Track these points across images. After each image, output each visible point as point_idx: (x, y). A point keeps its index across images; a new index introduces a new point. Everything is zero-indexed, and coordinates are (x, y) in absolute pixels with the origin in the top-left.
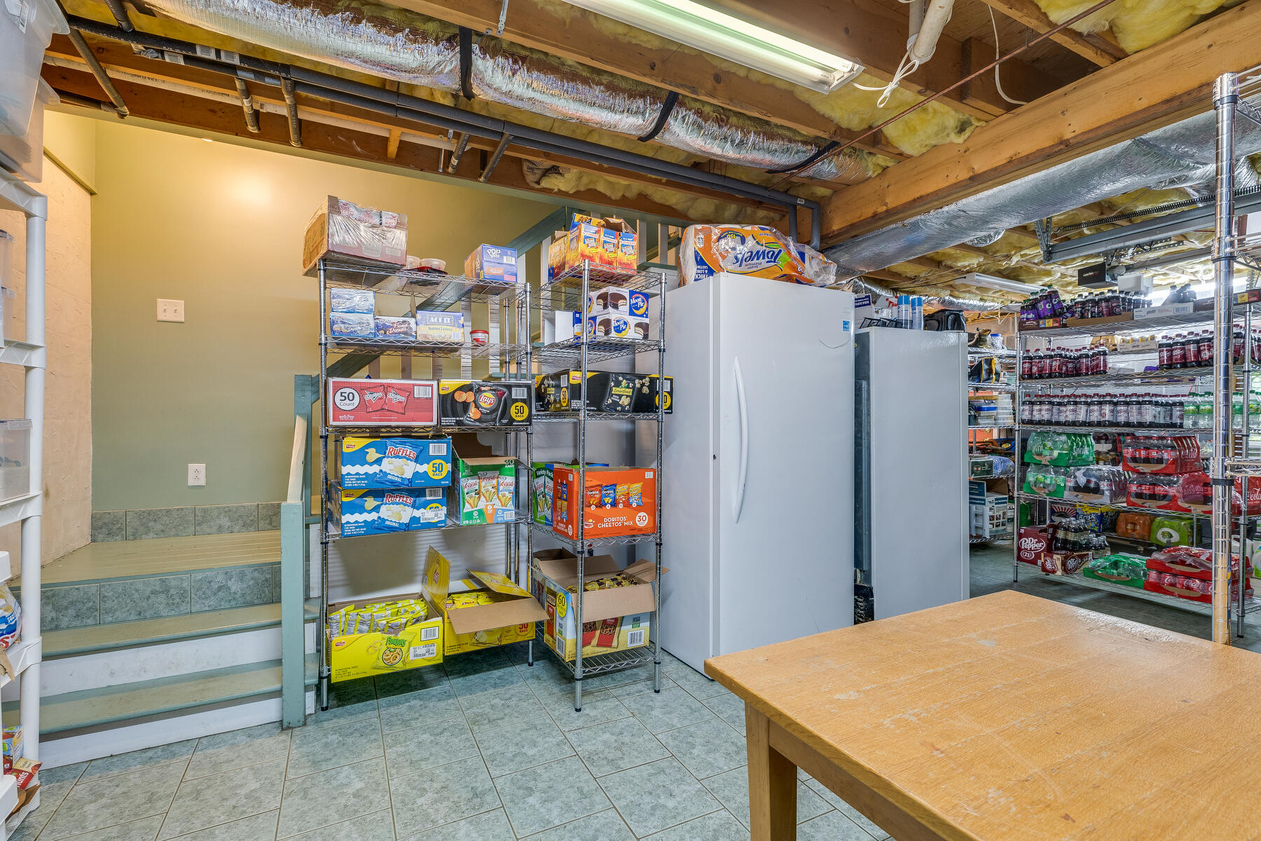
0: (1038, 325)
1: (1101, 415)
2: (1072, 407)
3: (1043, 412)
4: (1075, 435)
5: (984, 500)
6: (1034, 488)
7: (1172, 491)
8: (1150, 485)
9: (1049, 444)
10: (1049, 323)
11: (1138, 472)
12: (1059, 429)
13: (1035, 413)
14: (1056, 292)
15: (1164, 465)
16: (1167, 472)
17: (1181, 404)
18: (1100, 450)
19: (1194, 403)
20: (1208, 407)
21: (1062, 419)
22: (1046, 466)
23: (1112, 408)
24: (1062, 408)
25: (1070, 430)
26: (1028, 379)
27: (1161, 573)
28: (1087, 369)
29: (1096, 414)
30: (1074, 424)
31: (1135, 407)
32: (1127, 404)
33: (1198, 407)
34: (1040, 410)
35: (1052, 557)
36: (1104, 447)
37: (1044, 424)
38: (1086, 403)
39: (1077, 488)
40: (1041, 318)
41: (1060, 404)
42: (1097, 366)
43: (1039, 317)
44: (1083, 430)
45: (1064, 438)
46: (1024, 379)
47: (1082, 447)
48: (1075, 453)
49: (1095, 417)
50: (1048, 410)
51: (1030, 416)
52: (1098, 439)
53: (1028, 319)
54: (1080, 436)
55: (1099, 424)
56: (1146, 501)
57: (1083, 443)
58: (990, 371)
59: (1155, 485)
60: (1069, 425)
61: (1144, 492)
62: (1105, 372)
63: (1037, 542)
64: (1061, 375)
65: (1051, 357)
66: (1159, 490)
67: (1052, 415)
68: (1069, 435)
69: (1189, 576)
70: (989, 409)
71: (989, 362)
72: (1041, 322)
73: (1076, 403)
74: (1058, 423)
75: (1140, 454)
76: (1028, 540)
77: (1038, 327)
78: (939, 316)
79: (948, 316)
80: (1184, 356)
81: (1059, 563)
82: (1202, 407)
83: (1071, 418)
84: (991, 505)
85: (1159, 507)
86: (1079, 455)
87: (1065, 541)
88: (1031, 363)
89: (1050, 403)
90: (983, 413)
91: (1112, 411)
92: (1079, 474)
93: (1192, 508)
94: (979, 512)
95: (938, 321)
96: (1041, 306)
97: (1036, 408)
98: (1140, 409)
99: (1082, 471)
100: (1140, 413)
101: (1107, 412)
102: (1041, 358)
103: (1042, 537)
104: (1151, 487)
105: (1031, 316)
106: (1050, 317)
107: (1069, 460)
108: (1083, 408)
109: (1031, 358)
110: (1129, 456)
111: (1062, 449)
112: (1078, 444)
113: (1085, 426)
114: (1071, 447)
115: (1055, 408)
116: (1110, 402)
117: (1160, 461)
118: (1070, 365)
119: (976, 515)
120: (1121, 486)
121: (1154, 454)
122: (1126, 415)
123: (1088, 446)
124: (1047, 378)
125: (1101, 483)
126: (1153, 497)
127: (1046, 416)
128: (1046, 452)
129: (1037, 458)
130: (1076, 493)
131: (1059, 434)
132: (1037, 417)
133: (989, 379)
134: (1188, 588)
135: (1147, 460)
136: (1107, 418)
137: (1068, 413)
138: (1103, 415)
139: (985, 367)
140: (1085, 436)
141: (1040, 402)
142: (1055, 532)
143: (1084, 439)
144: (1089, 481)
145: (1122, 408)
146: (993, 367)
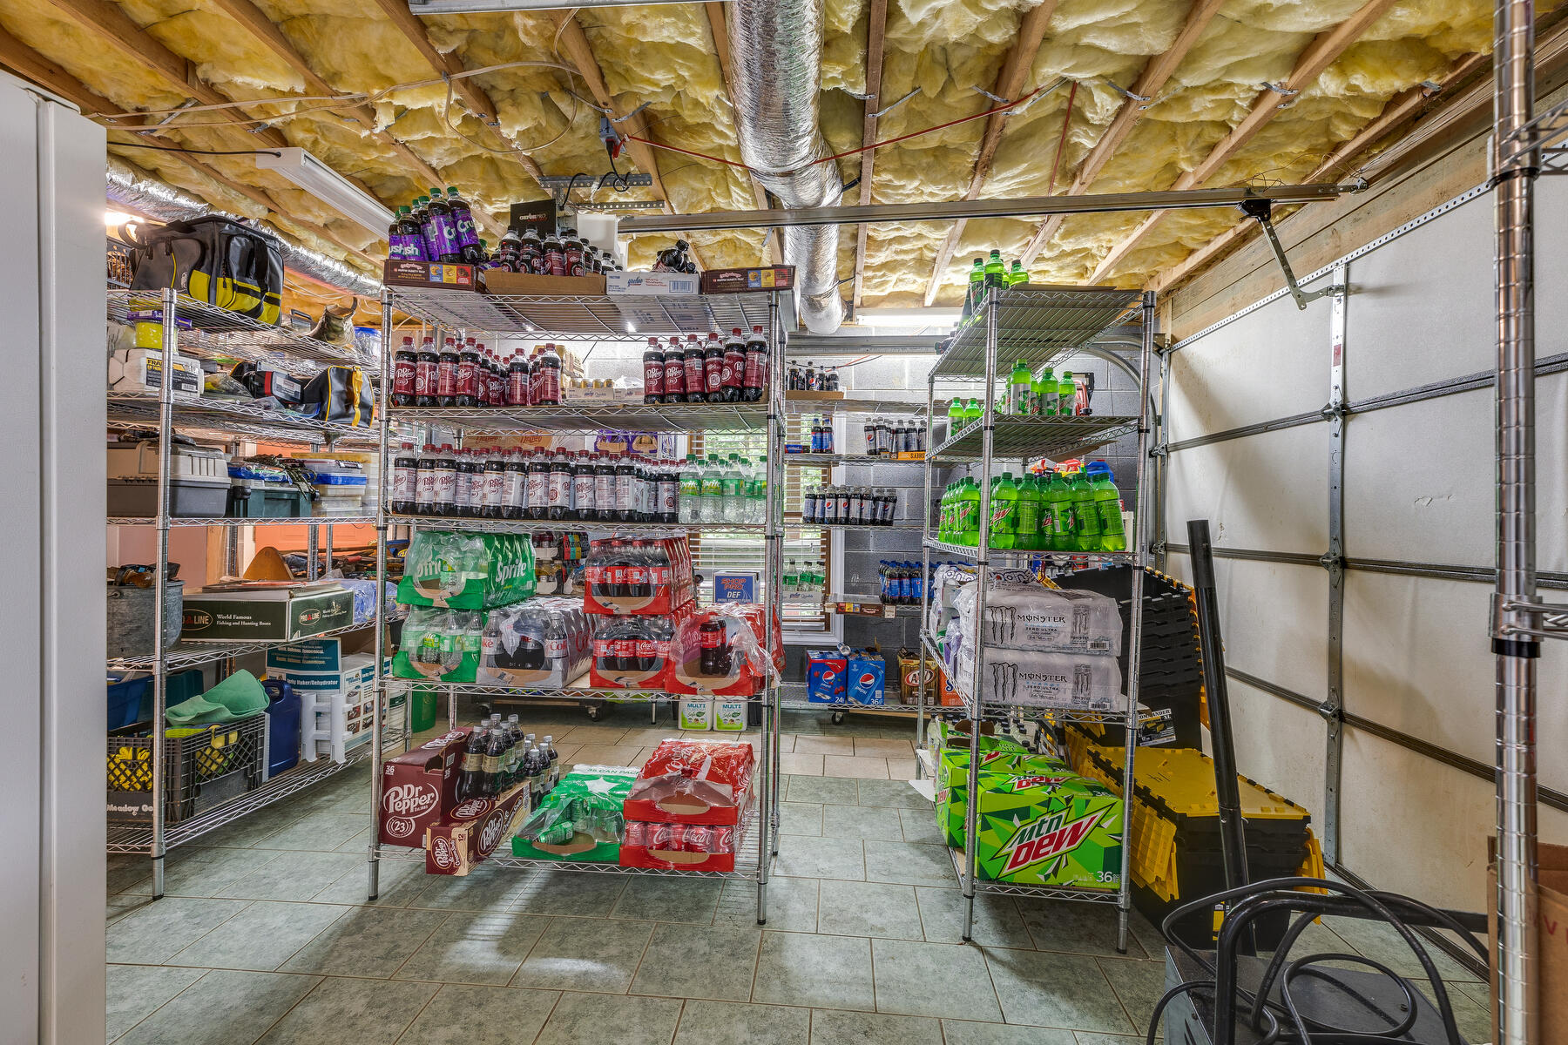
0: (427, 275)
1: (547, 494)
2: (493, 476)
3: (438, 486)
4: (500, 537)
5: (337, 678)
6: (416, 664)
7: (663, 650)
8: (627, 640)
9: (451, 558)
10: (450, 273)
11: (610, 614)
12: (472, 525)
13: (420, 487)
14: (464, 206)
15: (651, 599)
16: (655, 610)
17: (675, 478)
18: (542, 558)
19: (694, 476)
20: (715, 483)
21: (476, 502)
22: (443, 610)
23: (567, 479)
24: (477, 478)
25: (491, 526)
26: (406, 404)
27: (646, 824)
28: (524, 395)
29: (539, 491)
30: (496, 513)
31: (605, 480)
32: (592, 471)
33: (700, 483)
34: (432, 481)
35: (448, 836)
36: (547, 553)
37: (438, 514)
38: (521, 468)
39: (502, 660)
40: (431, 259)
41: (471, 468)
42: (542, 389)
43: (428, 255)
44: (516, 527)
45: (479, 544)
46: (397, 404)
47: (513, 562)
48: (501, 578)
49: (536, 499)
50: (447, 480)
51: (410, 495)
52: (539, 540)
53: (404, 258)
54: (511, 538)
55: (544, 514)
56: (620, 673)
57: (515, 554)
58: (348, 399)
59: (635, 638)
60: (488, 516)
61: (621, 654)
62: (555, 402)
63: (421, 794)
64: (475, 402)
65: (455, 359)
66: (642, 649)
67: (456, 493)
68: (488, 537)
69: (689, 822)
70: (347, 481)
71: (347, 377)
72: (433, 268)
73: (502, 467)
74: (468, 512)
75: (613, 575)
76: (403, 793)
77: (425, 282)
78: (205, 232)
79: (230, 238)
80: (683, 381)
81: (462, 848)
82: (706, 483)
83: (492, 500)
84: (351, 687)
85: (644, 684)
86: (508, 581)
87: (480, 776)
88: (413, 369)
89: (451, 464)
90: (331, 490)
91: (567, 486)
92: (506, 626)
93: (698, 686)
94: (323, 706)
95: (203, 246)
96: (432, 229)
97: (424, 474)
98: (614, 483)
99: (513, 620)
100: (614, 493)
101: (559, 487)
102: (435, 358)
103: (433, 780)
104: (631, 643)
105: (411, 250)
106: (451, 262)
107: (488, 593)
108: (516, 478)
109: (413, 357)
110: (594, 581)
111: (476, 569)
112: (505, 557)
113: (518, 517)
114: (493, 565)
115: (463, 477)
116: (564, 467)
117: (644, 590)
118: (494, 386)
119: (318, 714)
120: (580, 643)
121: (636, 577)
122: (590, 495)
123: (525, 560)
124: (448, 405)
125: (548, 642)
126: (633, 664)
127: (444, 496)
128: (445, 578)
129: (424, 593)
130: (500, 671)
131: (470, 535)
132: (424, 497)
133: (345, 414)
134: (690, 847)
135: (624, 590)
136: (558, 502)
137: (487, 488)
138: (551, 494)
139: (336, 386)
140: (520, 537)
141: (432, 462)
142: (460, 759)
143: (517, 544)
144: (524, 640)
145: (585, 480)
146: (356, 389)
